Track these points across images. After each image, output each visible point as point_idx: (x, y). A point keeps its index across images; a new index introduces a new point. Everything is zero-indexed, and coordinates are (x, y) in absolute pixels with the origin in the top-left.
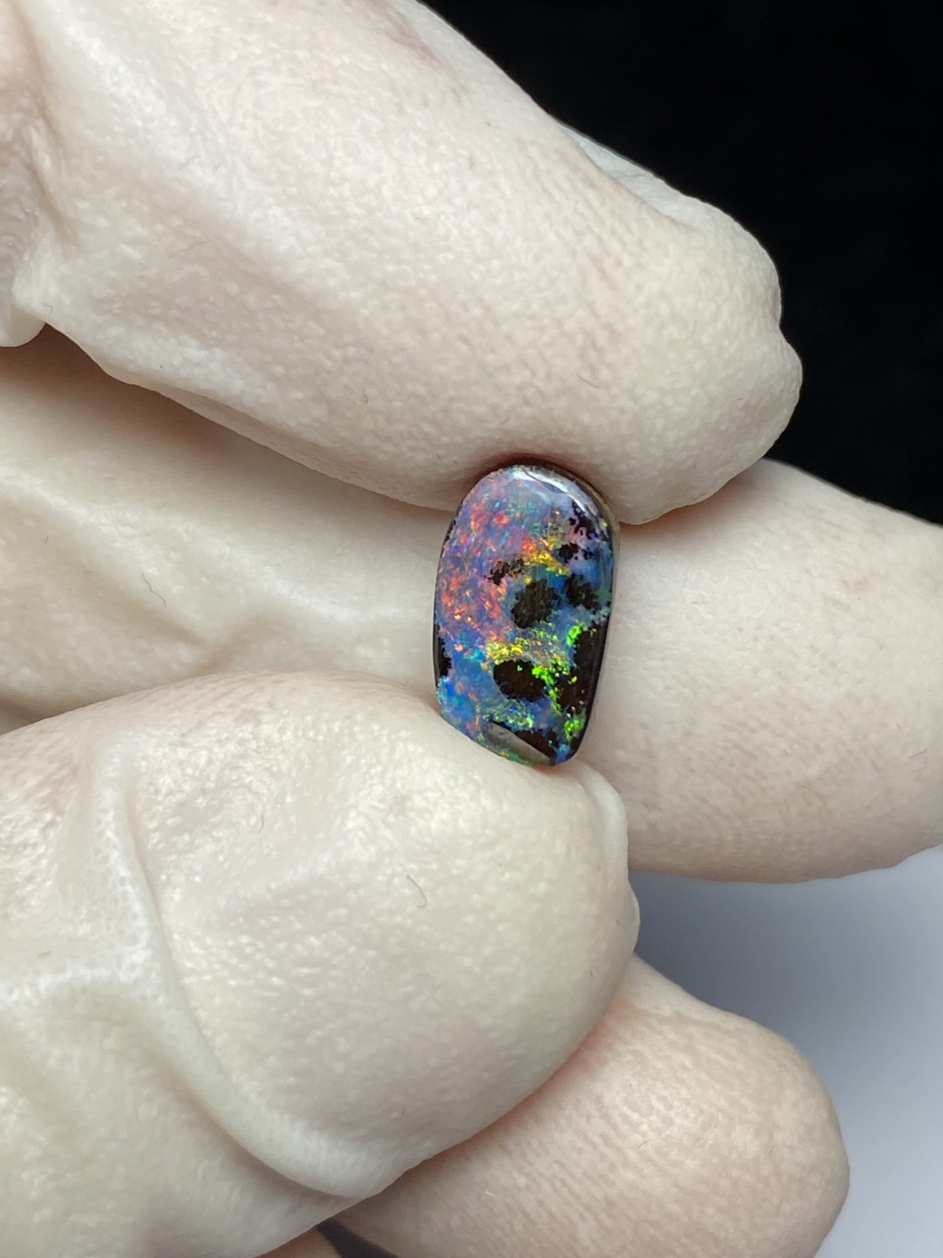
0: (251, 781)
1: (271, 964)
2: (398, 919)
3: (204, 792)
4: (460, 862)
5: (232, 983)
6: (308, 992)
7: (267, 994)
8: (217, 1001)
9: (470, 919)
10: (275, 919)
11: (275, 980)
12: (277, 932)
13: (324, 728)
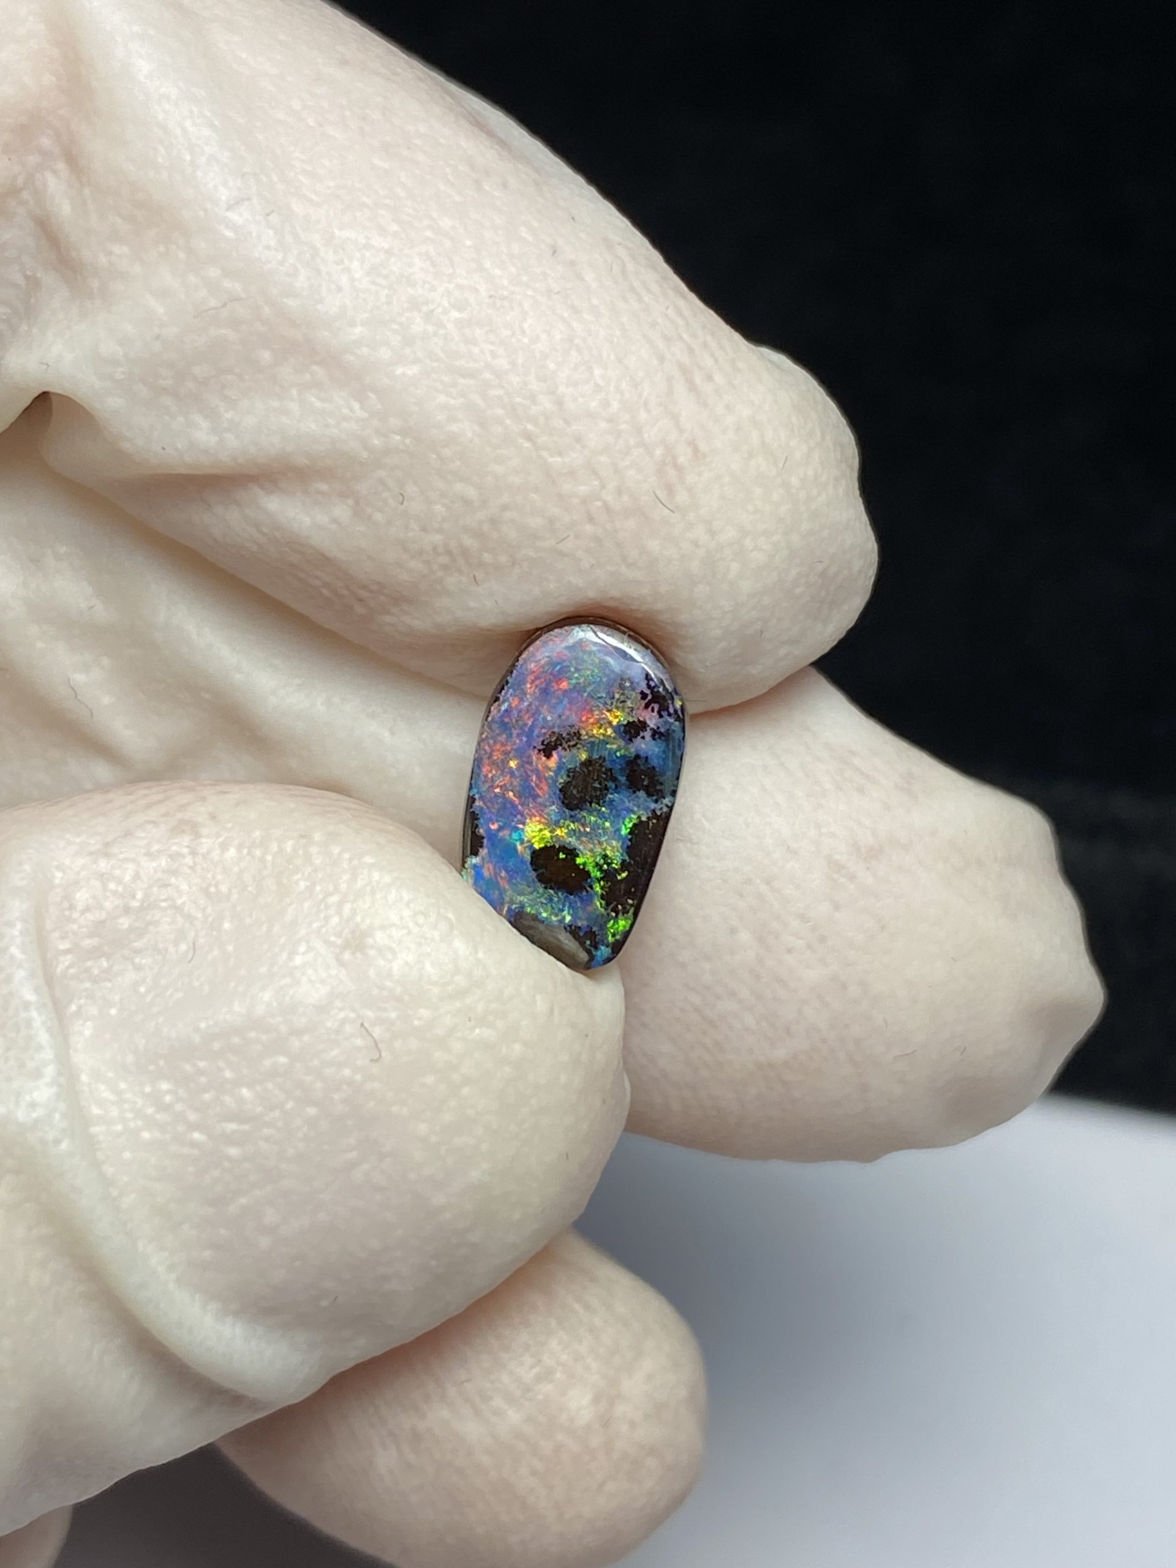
0: (184, 903)
1: (192, 1117)
2: (347, 1072)
3: (127, 910)
4: (424, 1013)
5: (146, 1135)
6: (234, 1151)
7: (186, 1150)
8: (127, 1155)
9: (430, 1079)
10: (202, 1064)
11: (197, 1136)
12: (203, 1080)
13: (274, 847)
